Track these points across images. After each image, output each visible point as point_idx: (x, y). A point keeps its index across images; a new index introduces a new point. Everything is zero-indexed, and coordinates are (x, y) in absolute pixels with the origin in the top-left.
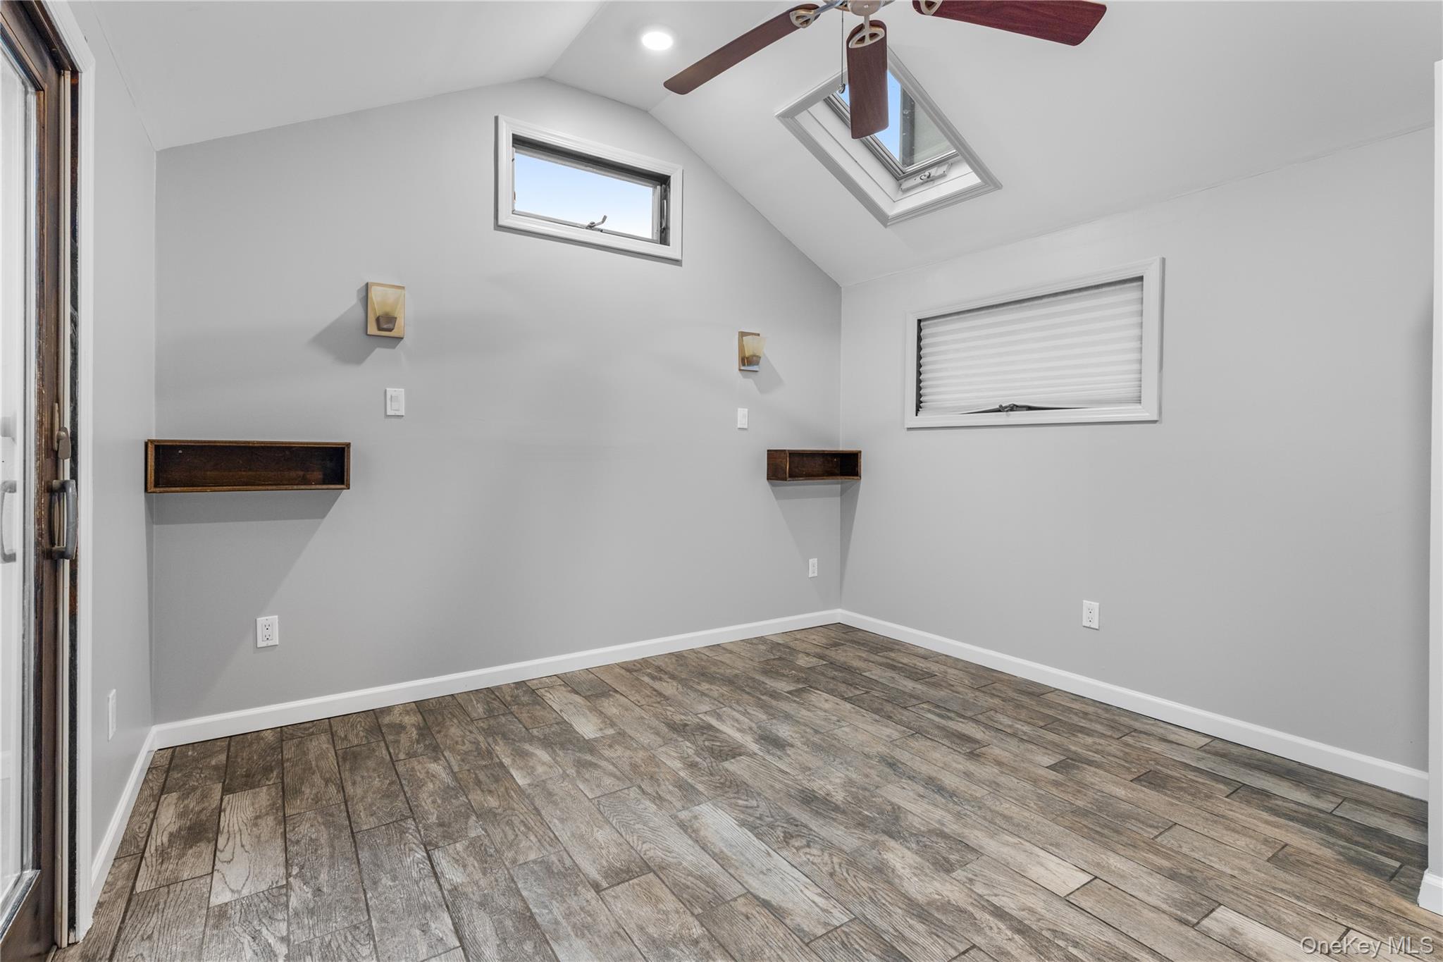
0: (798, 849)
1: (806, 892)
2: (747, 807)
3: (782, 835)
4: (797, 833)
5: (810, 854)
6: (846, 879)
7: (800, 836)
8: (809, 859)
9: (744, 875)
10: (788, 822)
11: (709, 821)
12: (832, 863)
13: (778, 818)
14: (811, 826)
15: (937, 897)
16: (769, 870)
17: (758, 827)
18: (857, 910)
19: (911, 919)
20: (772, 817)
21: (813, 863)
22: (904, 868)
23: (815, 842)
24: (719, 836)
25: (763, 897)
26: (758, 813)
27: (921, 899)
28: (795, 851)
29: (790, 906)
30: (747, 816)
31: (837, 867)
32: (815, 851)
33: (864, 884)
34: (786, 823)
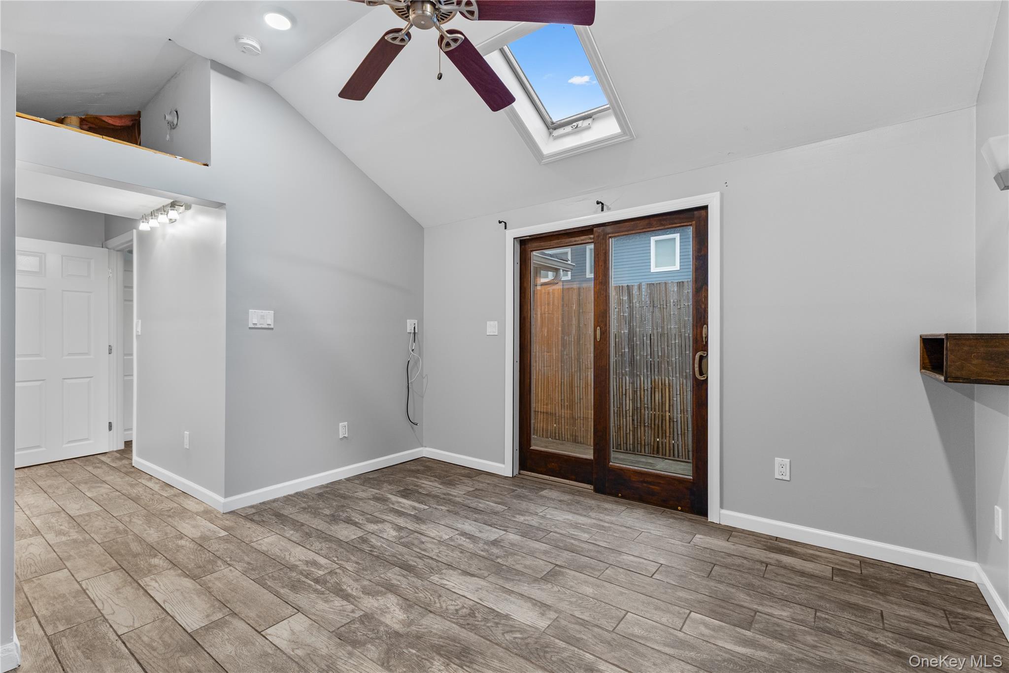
0: (463, 607)
1: (454, 585)
2: (511, 631)
3: (476, 615)
4: (466, 618)
5: (454, 605)
6: (431, 595)
7: (464, 617)
8: (455, 602)
9: (490, 586)
10: (475, 626)
11: (531, 613)
12: (440, 603)
13: (483, 627)
14: (458, 627)
15: (379, 598)
16: (477, 591)
17: (495, 616)
18: (426, 583)
19: (398, 584)
20: (488, 627)
21: (451, 600)
22: (394, 610)
23: (452, 614)
24: (518, 604)
25: (476, 578)
26: (500, 628)
27: (390, 595)
28: (465, 606)
29: (460, 577)
30: (507, 624)
31: (437, 601)
32: (452, 608)
33: (421, 595)
34: (476, 625)
